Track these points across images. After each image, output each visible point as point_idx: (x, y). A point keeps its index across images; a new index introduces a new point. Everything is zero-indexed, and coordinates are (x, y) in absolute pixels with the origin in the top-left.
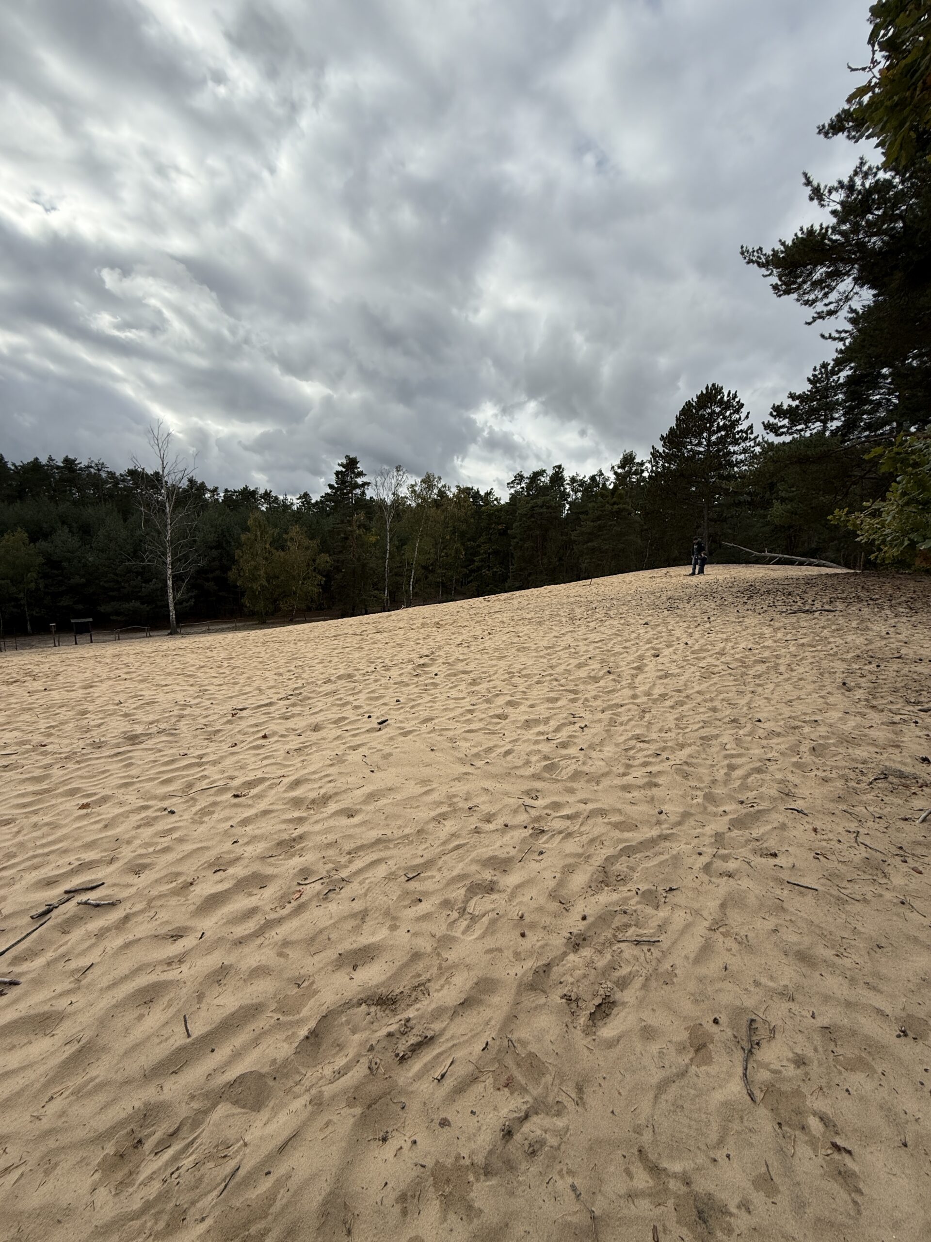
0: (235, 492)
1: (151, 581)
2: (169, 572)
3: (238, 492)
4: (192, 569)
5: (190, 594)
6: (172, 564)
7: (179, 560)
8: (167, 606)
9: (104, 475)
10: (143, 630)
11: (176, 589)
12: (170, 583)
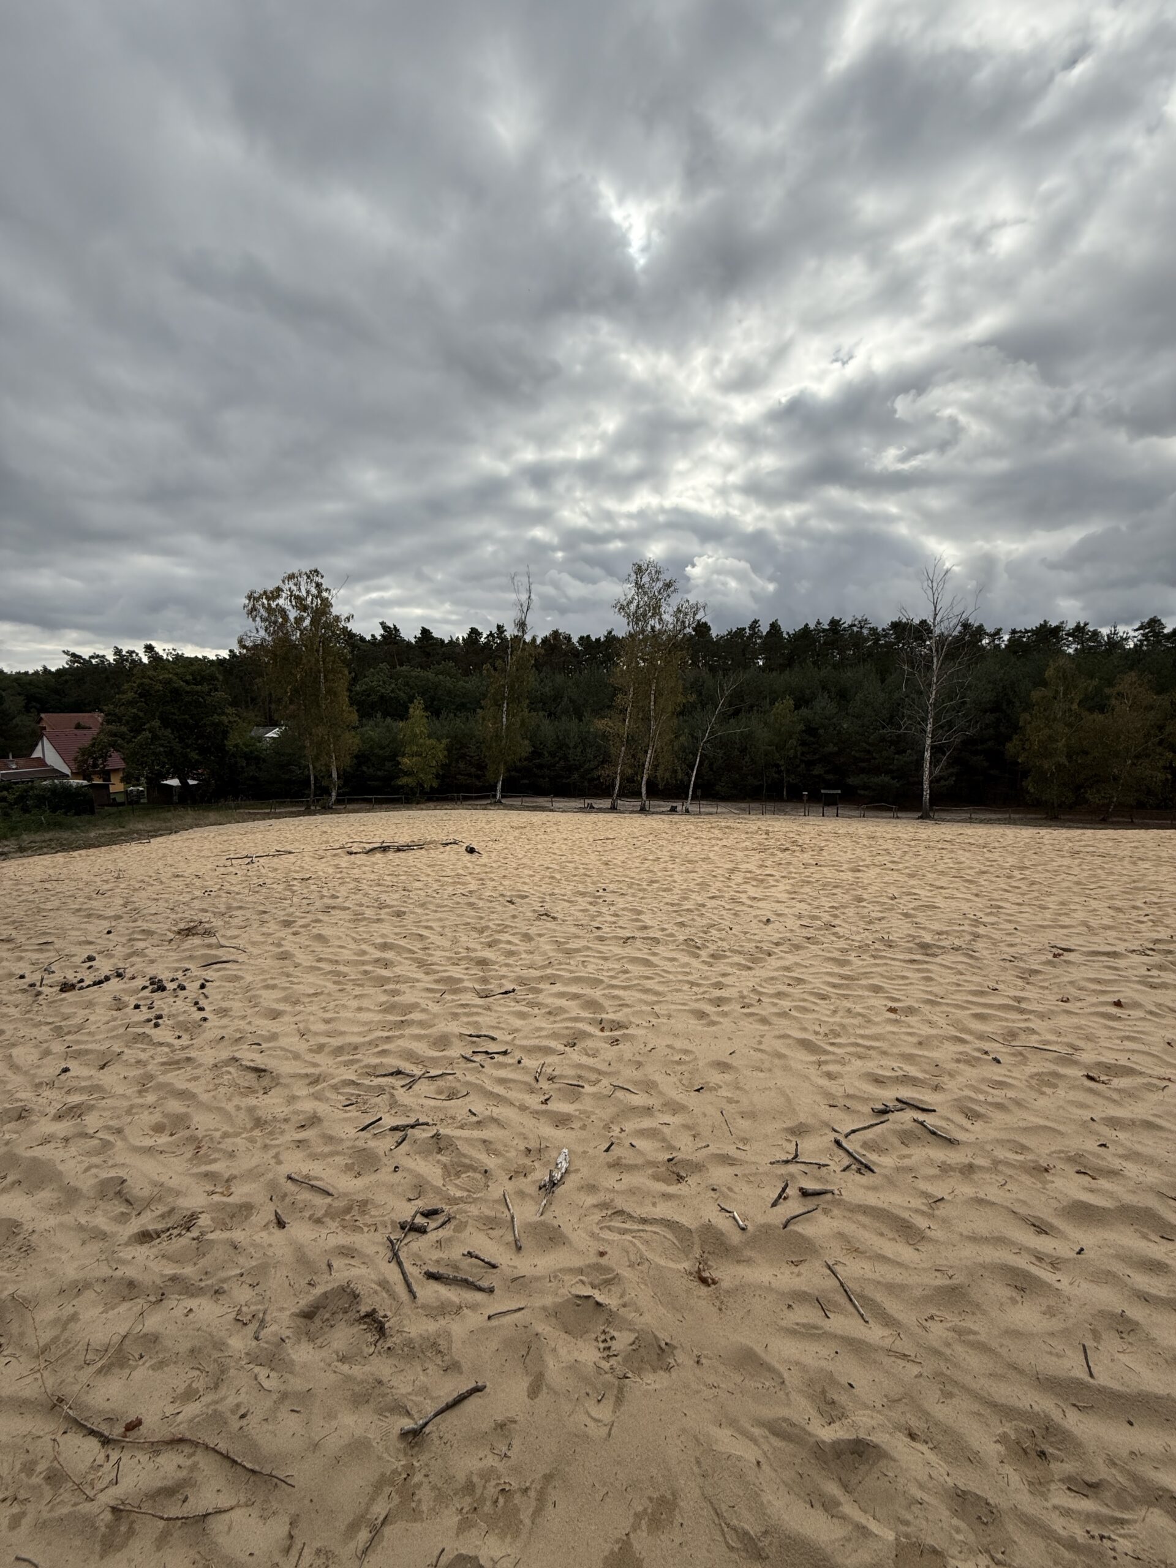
0: (1027, 631)
1: (905, 752)
2: (929, 741)
3: (1032, 631)
4: (957, 739)
5: (951, 770)
6: (933, 732)
7: (942, 727)
8: (921, 783)
9: (865, 632)
10: (889, 810)
11: (934, 763)
12: (927, 755)
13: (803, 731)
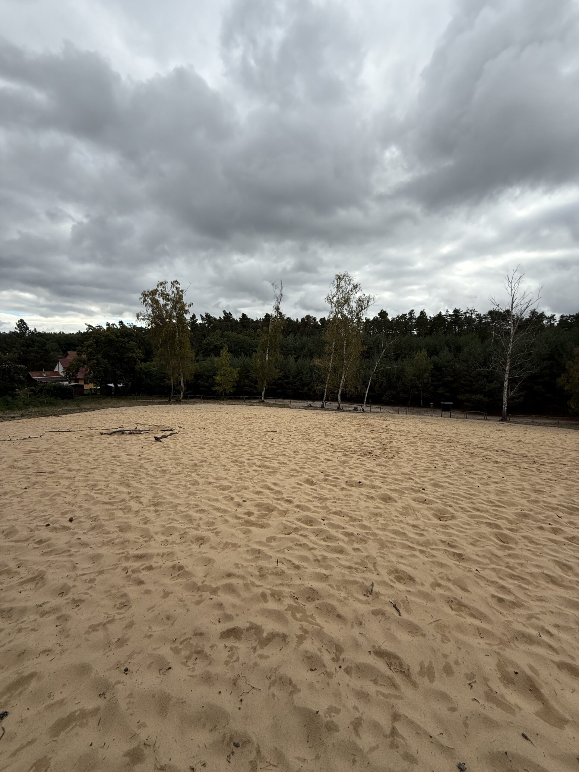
0: (570, 316)
1: (492, 382)
2: (507, 376)
3: (573, 316)
4: (525, 375)
5: (521, 393)
6: (510, 371)
7: (516, 368)
8: (502, 400)
9: (474, 316)
10: (482, 415)
11: (510, 389)
12: (506, 384)
13: (433, 369)
